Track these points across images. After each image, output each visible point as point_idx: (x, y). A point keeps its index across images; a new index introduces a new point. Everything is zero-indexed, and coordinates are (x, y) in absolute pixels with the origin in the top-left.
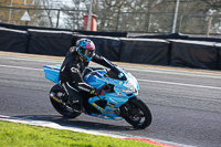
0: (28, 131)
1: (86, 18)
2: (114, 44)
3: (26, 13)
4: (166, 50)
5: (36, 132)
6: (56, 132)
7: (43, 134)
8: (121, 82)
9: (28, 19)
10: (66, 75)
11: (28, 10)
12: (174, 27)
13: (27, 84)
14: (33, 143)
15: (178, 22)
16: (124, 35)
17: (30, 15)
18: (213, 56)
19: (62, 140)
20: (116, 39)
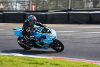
0: (8, 58)
1: (29, 5)
2: (43, 16)
3: (2, 5)
4: (67, 17)
5: (12, 59)
6: (21, 58)
7: (15, 59)
8: (49, 34)
9: (3, 7)
10: (24, 32)
11: (2, 3)
12: (70, 6)
13: (5, 37)
14: (11, 63)
15: (71, 3)
16: (47, 11)
17: (3, 5)
18: (88, 18)
19: (24, 61)
20: (44, 13)
